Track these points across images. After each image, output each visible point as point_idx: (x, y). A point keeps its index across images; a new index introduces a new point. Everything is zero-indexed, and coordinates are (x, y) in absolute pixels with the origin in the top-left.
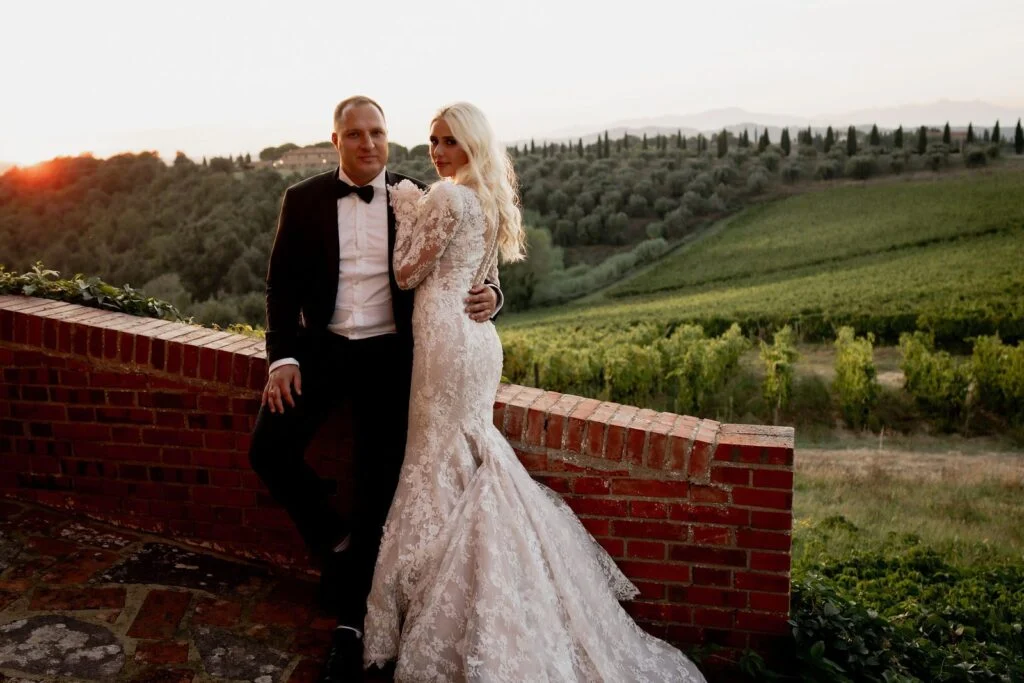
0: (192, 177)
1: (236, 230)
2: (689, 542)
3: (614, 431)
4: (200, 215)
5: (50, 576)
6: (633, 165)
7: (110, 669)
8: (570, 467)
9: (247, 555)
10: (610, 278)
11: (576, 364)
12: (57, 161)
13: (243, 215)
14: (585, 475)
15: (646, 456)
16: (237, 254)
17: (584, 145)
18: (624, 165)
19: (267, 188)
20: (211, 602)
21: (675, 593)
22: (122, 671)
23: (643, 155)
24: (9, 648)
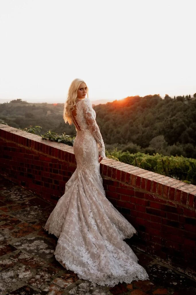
0: (170, 103)
1: (184, 121)
4: (172, 116)
7: (49, 257)
12: (129, 98)
13: (187, 116)
16: (184, 129)
24: (27, 245)
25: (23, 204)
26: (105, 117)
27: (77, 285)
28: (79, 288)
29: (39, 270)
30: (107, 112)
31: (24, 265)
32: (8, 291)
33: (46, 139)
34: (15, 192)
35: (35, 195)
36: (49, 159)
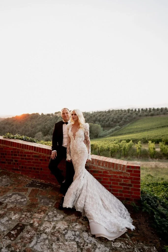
0: (44, 117)
1: (51, 125)
2: (123, 182)
3: (109, 163)
4: (45, 123)
5: (16, 186)
6: (114, 114)
7: (24, 203)
8: (102, 169)
9: (49, 182)
10: (111, 133)
11: (105, 147)
12: (23, 115)
13: (52, 123)
14: (104, 170)
15: (115, 167)
16: (51, 129)
17: (106, 111)
18: (113, 114)
19: (56, 118)
20: (42, 191)
21: (120, 191)
22: (26, 203)
23: (116, 113)
24: (8, 199)
26: (11, 124)
27: (47, 214)
28: (48, 216)
29: (22, 212)
30: (12, 122)
31: (12, 211)
33: (6, 138)
36: (10, 149)
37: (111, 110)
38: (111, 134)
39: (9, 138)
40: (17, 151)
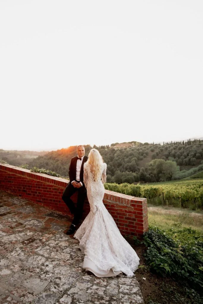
3: (116, 197)
5: (37, 214)
6: (197, 147)
7: (40, 226)
9: (65, 215)
10: (192, 174)
12: (71, 147)
14: (112, 204)
15: (121, 201)
17: (185, 142)
18: (195, 147)
19: (112, 152)
20: (57, 220)
21: (126, 225)
22: (41, 227)
23: (199, 144)
24: (28, 222)
25: (22, 205)
26: (56, 159)
27: (55, 236)
28: (56, 237)
29: (36, 231)
30: (57, 156)
31: (29, 230)
32: (23, 240)
33: (33, 171)
34: (16, 200)
35: (27, 200)
36: (35, 182)
37: (192, 140)
38: (193, 176)
39: (35, 172)
40: (40, 183)
